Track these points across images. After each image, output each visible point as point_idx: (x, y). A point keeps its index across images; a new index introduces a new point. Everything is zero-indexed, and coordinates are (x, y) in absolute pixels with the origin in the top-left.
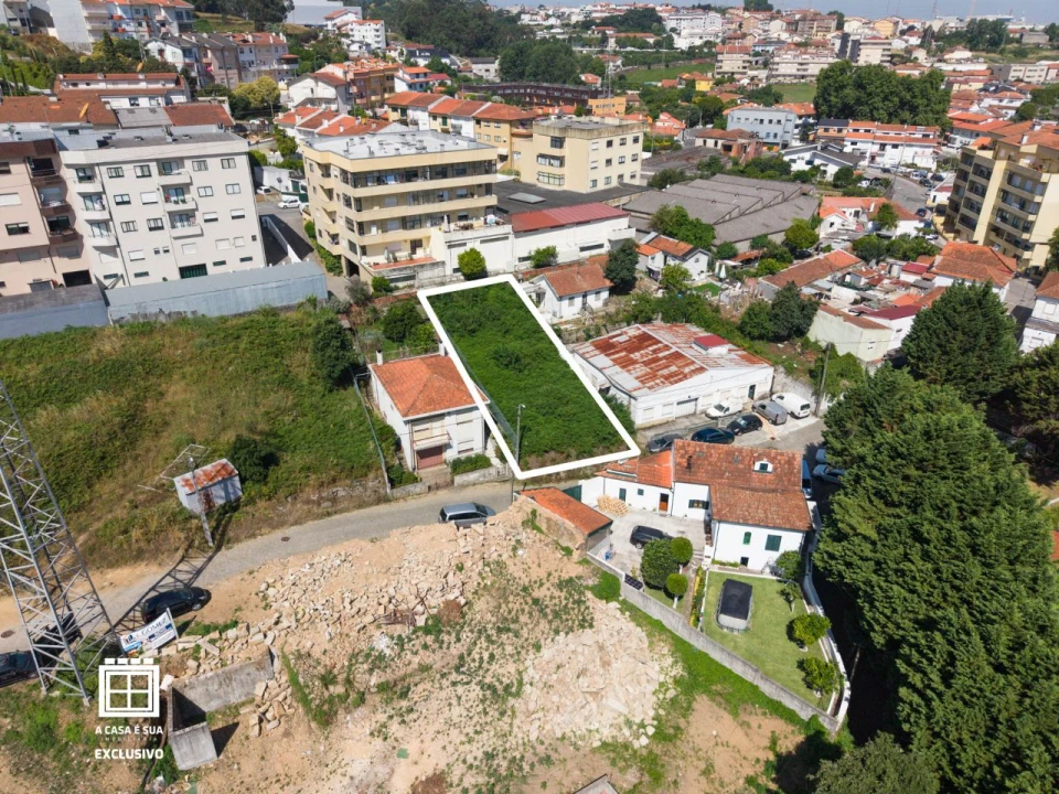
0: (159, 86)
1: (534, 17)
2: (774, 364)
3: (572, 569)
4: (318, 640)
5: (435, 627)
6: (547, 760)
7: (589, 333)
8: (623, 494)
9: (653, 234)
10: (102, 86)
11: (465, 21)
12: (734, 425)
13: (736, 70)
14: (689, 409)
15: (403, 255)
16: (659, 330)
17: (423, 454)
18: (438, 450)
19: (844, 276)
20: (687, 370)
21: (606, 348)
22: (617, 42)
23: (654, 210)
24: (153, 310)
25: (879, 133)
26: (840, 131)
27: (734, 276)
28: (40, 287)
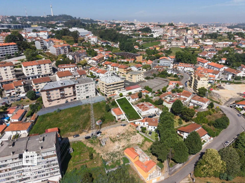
0: (73, 66)
1: (125, 28)
2: (158, 108)
3: (134, 130)
4: (112, 136)
5: (122, 135)
6: (133, 145)
7: (136, 104)
8: (140, 123)
9: (144, 89)
10: (66, 66)
11: (112, 35)
12: (153, 115)
13: (164, 45)
14: (148, 113)
15: (112, 94)
16: (145, 103)
17: (118, 119)
18: (120, 119)
19: (169, 96)
20: (147, 109)
21: (138, 106)
22: (142, 36)
23: (144, 86)
24: (87, 103)
25: (184, 65)
26: (178, 65)
27: (155, 96)
28: (71, 100)
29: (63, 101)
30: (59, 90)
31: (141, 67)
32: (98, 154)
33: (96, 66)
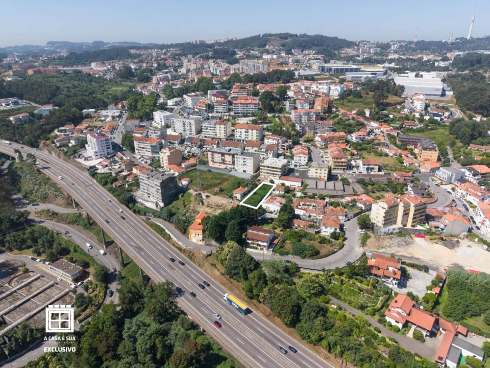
7: (273, 196)
10: (271, 137)
18: (236, 197)
21: (271, 198)
25: (469, 189)
28: (230, 168)
29: (223, 166)
30: (220, 155)
31: (376, 165)
32: (190, 207)
33: (320, 146)
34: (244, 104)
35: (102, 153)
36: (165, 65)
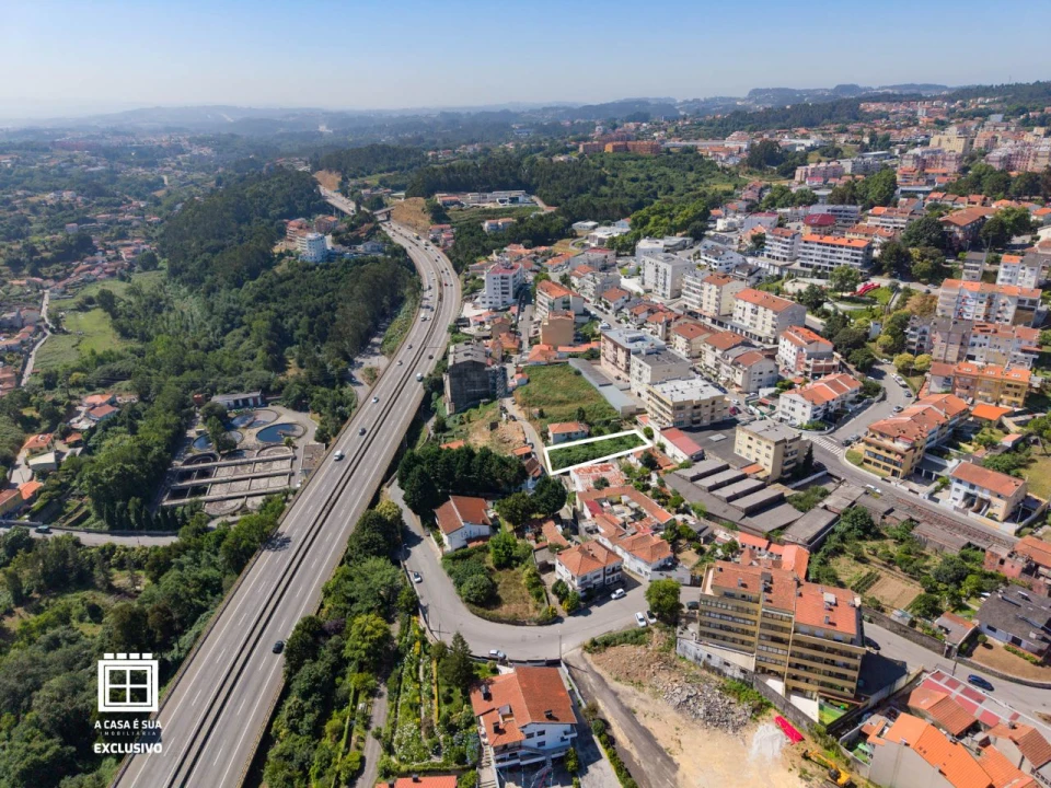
28: (623, 380)
29: (616, 372)
30: (612, 347)
31: (999, 496)
34: (828, 245)
35: (494, 300)
36: (887, 138)
